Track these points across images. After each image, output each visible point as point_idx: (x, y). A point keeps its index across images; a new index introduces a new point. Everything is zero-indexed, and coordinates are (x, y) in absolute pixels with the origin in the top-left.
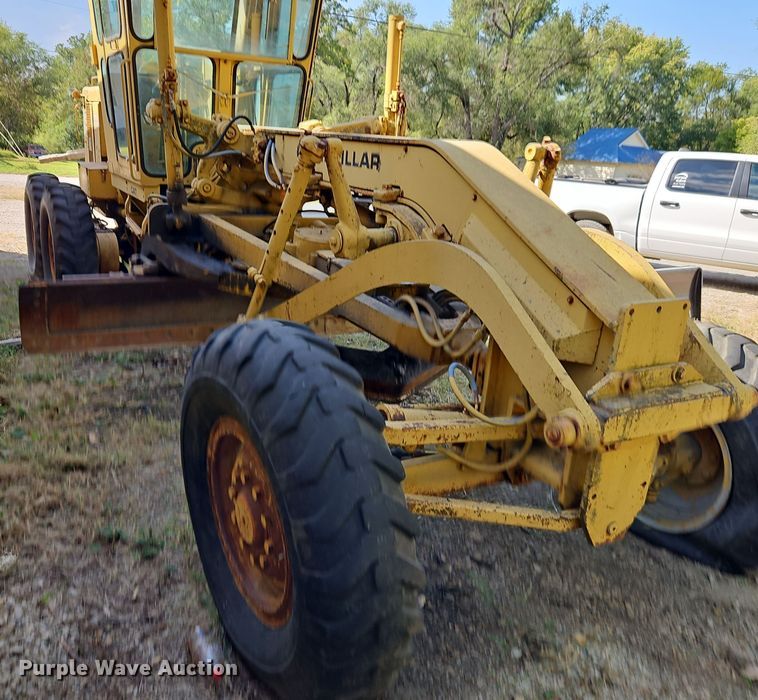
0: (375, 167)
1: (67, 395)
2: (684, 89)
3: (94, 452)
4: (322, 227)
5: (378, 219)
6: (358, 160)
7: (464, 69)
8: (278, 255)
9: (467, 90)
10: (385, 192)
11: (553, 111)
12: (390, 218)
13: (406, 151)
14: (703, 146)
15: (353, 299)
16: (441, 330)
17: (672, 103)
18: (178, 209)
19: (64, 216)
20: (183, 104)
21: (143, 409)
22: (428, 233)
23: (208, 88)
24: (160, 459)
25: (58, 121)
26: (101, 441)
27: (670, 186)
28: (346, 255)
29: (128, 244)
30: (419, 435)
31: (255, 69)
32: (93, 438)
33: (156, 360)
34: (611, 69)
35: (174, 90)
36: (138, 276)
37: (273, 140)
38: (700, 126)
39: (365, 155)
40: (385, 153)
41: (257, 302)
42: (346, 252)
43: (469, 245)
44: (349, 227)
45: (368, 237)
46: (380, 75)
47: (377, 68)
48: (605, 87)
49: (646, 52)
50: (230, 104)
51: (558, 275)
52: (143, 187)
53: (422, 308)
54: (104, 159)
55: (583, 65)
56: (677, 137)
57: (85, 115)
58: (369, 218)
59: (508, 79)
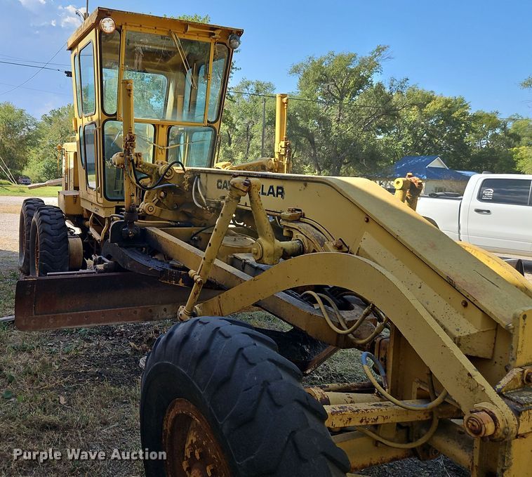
0: (280, 196)
1: (43, 362)
2: (469, 129)
3: (64, 413)
4: (234, 235)
5: (285, 233)
6: (266, 191)
7: (310, 120)
8: (212, 261)
9: (312, 133)
10: (290, 214)
11: (375, 145)
12: (296, 233)
13: (306, 185)
14: (489, 167)
15: (273, 295)
16: (344, 319)
17: (462, 138)
18: (131, 224)
19: (48, 228)
20: (138, 155)
21: (99, 374)
22: (330, 245)
23: (150, 143)
24: (115, 421)
25: (39, 160)
26: (69, 403)
27: (480, 197)
28: (265, 262)
29: (90, 247)
30: (345, 418)
31: (180, 129)
32: (63, 400)
33: (108, 333)
34: (413, 118)
35: (133, 147)
36: (100, 272)
37: (199, 177)
38: (484, 153)
39: (272, 187)
40: (287, 186)
41: (195, 294)
42: (266, 259)
43: (368, 257)
44: (267, 240)
45: (282, 248)
46: (252, 126)
47: (250, 122)
48: (410, 129)
49: (438, 106)
50: (164, 152)
51: (451, 283)
52: (104, 208)
53: (325, 302)
54: (76, 188)
55: (394, 115)
56: (468, 160)
57: (64, 161)
58: (279, 233)
59: (341, 126)
